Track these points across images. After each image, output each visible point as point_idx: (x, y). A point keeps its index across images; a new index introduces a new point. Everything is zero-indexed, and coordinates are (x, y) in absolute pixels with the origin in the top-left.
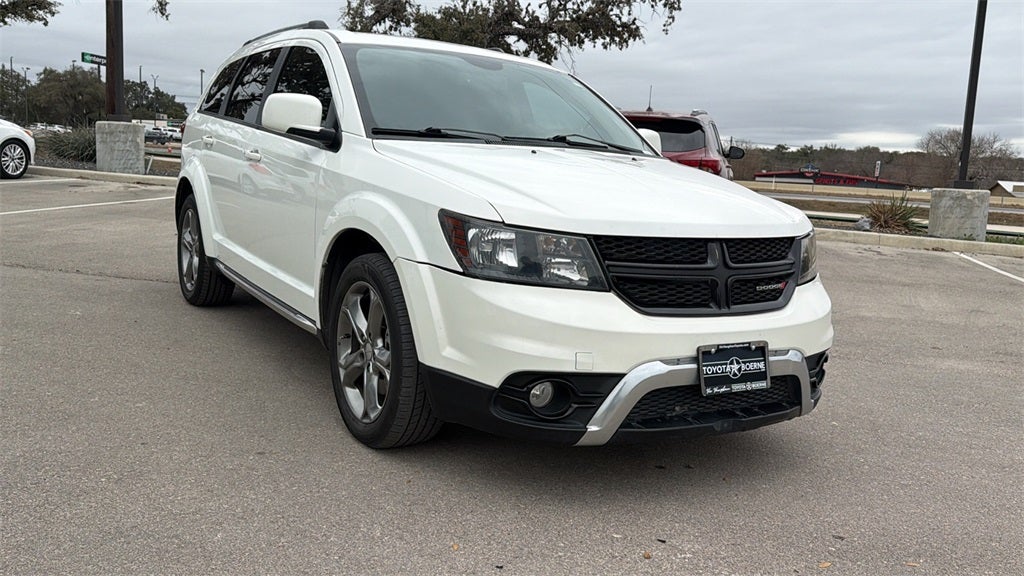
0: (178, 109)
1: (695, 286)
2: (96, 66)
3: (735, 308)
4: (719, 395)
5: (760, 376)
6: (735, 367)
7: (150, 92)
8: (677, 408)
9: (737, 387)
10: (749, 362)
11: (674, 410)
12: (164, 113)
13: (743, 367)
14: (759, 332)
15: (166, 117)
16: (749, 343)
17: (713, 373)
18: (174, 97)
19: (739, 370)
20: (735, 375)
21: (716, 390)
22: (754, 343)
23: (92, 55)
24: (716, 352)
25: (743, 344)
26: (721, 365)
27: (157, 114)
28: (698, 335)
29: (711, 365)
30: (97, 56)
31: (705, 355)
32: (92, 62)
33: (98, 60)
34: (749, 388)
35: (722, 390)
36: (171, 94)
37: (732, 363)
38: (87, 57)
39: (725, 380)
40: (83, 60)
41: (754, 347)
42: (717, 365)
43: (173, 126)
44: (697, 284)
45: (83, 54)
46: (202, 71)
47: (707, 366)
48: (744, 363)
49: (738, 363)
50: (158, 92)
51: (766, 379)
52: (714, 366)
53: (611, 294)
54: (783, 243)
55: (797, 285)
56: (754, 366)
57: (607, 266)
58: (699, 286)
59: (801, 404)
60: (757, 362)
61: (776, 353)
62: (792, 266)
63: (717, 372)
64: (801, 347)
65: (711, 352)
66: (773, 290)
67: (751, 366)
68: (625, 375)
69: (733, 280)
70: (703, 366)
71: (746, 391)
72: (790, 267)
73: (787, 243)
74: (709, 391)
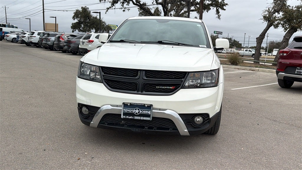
0: (240, 45)
1: (130, 84)
2: (217, 34)
3: (144, 92)
4: (128, 119)
5: (148, 116)
6: (137, 111)
7: (232, 41)
8: (123, 122)
9: (136, 118)
10: (144, 110)
11: (121, 122)
12: (235, 46)
13: (141, 111)
14: (150, 101)
15: (235, 47)
16: (144, 104)
17: (127, 111)
18: (239, 42)
19: (139, 112)
20: (137, 113)
21: (127, 117)
22: (146, 104)
23: (217, 32)
24: (130, 105)
25: (141, 104)
26: (131, 109)
27: (233, 47)
28: (123, 99)
29: (127, 109)
30: (218, 32)
31: (125, 105)
32: (216, 33)
33: (218, 33)
35: (130, 117)
36: (238, 41)
37: (136, 109)
38: (215, 32)
39: (133, 114)
40: (214, 33)
41: (146, 106)
42: (130, 109)
43: (237, 50)
44: (131, 83)
45: (214, 32)
46: (245, 34)
47: (125, 109)
48: (142, 110)
49: (138, 110)
50: (234, 41)
51: (150, 117)
52: (128, 109)
53: (102, 84)
54: (179, 74)
55: (181, 88)
56: (145, 112)
57: (103, 76)
58: (131, 84)
59: (178, 130)
60: (147, 111)
61: (160, 109)
62: (181, 82)
63: (129, 111)
64: (174, 109)
65: (127, 105)
66: (166, 89)
67: (144, 112)
68: (100, 108)
69: (145, 83)
70: (124, 109)
71: (141, 120)
72: (180, 82)
73: (182, 74)
74: (124, 117)
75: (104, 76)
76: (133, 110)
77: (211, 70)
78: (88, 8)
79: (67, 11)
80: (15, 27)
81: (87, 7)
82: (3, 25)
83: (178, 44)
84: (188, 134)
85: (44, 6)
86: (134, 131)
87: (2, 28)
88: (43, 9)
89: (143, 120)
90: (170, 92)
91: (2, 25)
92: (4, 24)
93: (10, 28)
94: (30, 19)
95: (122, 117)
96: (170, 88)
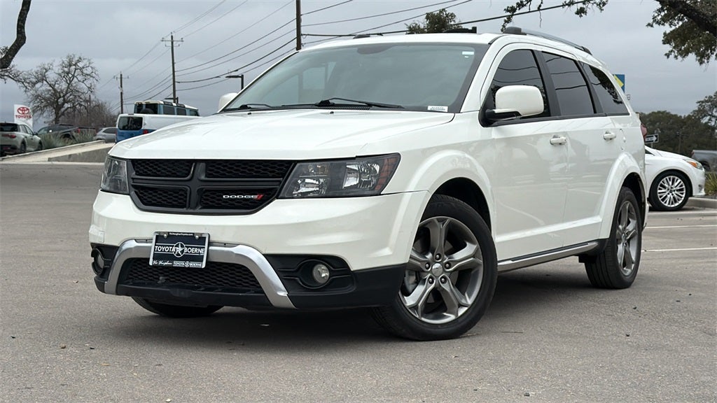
1: (176, 193)
3: (200, 210)
4: (162, 266)
5: (200, 259)
6: (180, 249)
9: (177, 264)
10: (192, 247)
13: (186, 250)
16: (194, 234)
17: (161, 251)
19: (182, 252)
20: (178, 254)
21: (161, 263)
22: (197, 234)
24: (167, 237)
25: (188, 233)
26: (169, 246)
29: (161, 246)
31: (160, 238)
34: (187, 266)
35: (166, 263)
37: (177, 246)
39: (171, 257)
41: (197, 237)
42: (166, 246)
44: (177, 191)
47: (159, 246)
48: (188, 247)
49: (182, 246)
51: (202, 261)
52: (164, 246)
53: (129, 196)
54: (276, 166)
55: (277, 198)
56: (194, 251)
57: (133, 179)
58: (178, 193)
59: (264, 293)
60: (198, 247)
61: (225, 245)
62: (278, 183)
63: (164, 251)
64: (252, 244)
65: (163, 236)
66: (244, 199)
67: (192, 250)
68: (118, 247)
69: (203, 189)
70: (156, 245)
71: (185, 268)
72: (275, 183)
73: (282, 165)
74: (155, 263)
75: (135, 181)
76: (173, 246)
77: (357, 157)
78: (453, 15)
79: (381, 34)
80: (191, 110)
81: (449, 11)
82: (148, 105)
83: (369, 106)
84: (289, 304)
85: (302, 24)
86: (178, 295)
87: (141, 119)
88: (299, 35)
89: (189, 268)
90: (252, 207)
91: (144, 107)
92: (152, 101)
93: (174, 114)
94: (242, 77)
95: (151, 264)
96: (251, 199)
